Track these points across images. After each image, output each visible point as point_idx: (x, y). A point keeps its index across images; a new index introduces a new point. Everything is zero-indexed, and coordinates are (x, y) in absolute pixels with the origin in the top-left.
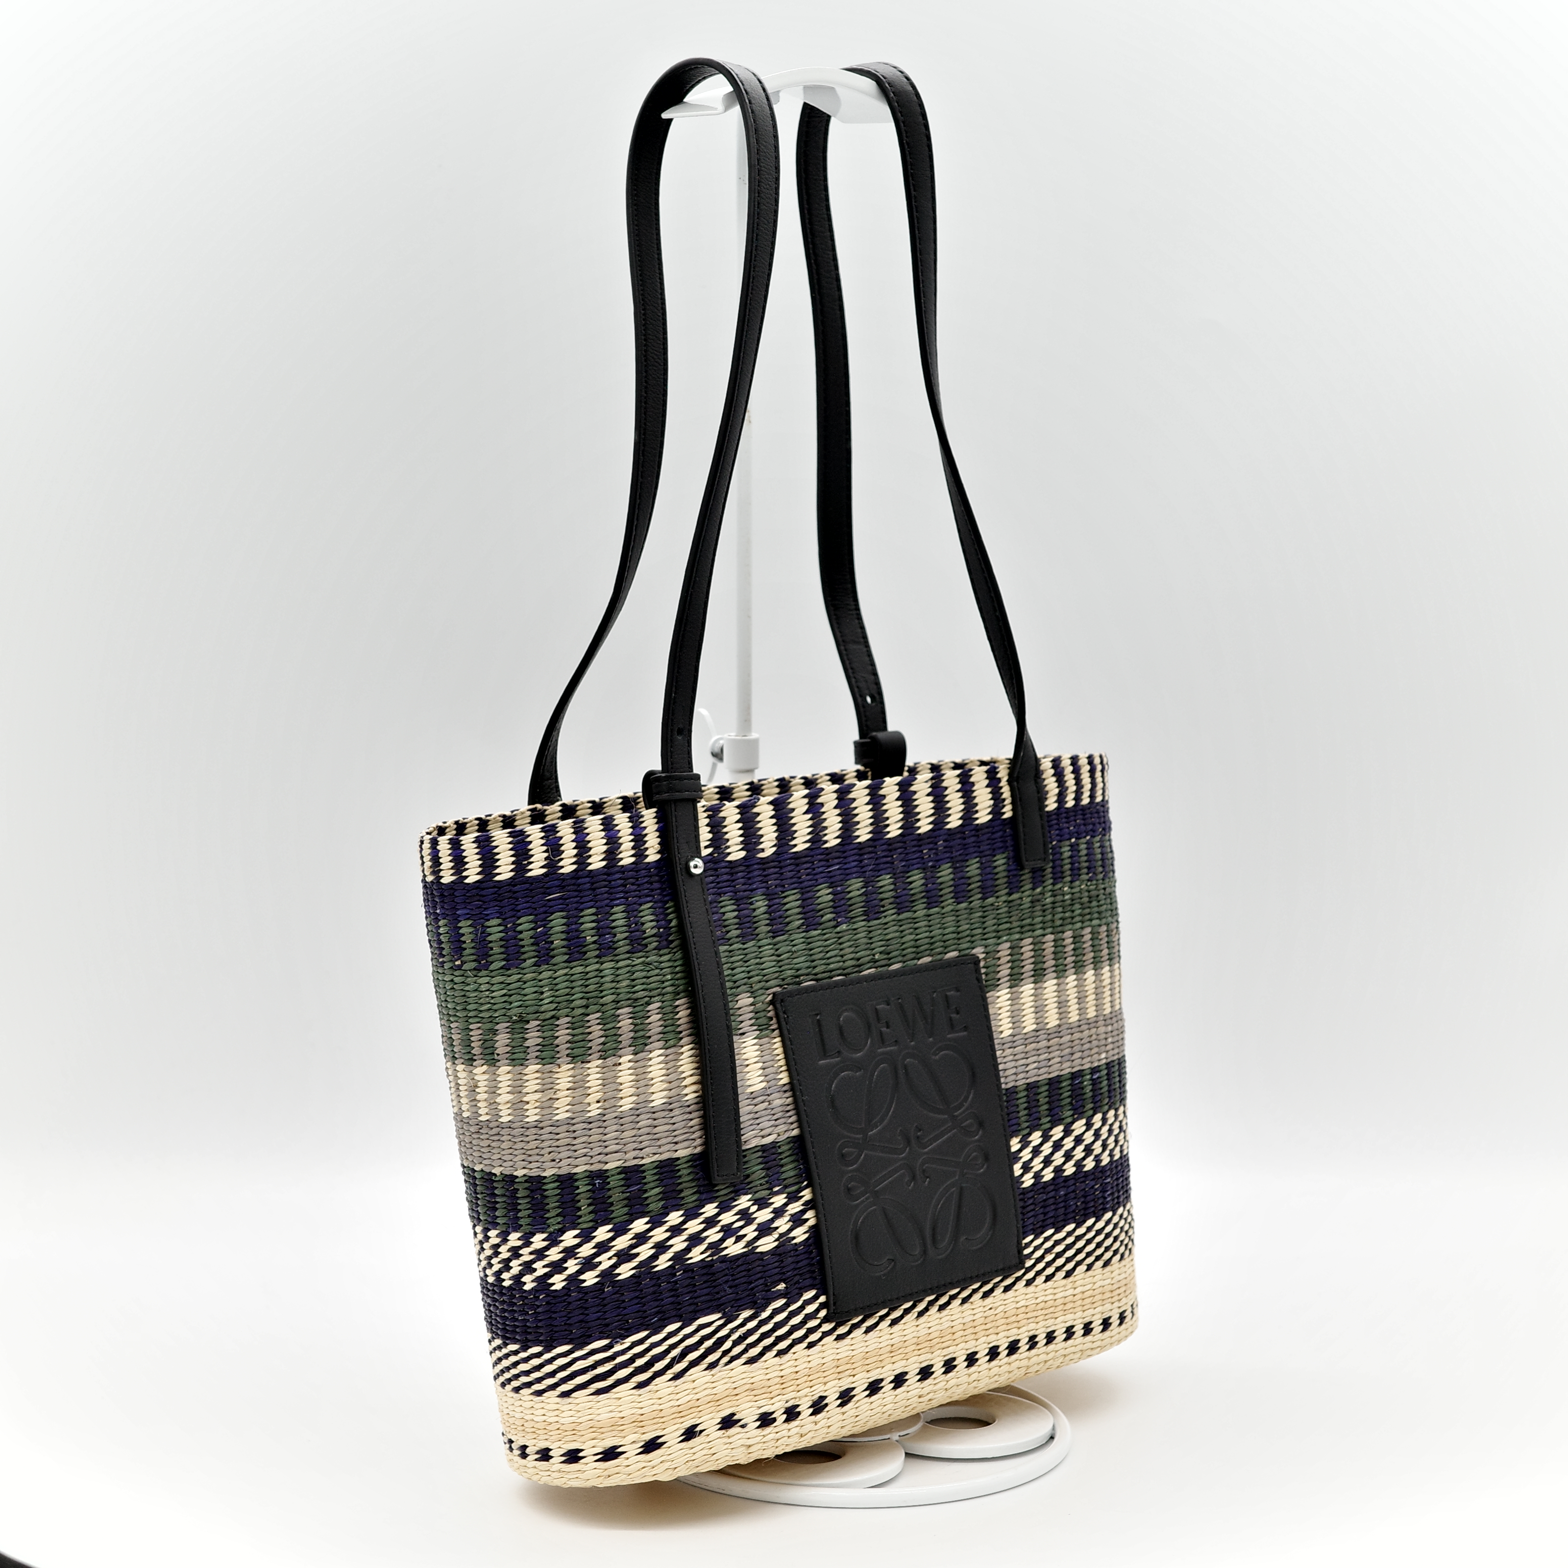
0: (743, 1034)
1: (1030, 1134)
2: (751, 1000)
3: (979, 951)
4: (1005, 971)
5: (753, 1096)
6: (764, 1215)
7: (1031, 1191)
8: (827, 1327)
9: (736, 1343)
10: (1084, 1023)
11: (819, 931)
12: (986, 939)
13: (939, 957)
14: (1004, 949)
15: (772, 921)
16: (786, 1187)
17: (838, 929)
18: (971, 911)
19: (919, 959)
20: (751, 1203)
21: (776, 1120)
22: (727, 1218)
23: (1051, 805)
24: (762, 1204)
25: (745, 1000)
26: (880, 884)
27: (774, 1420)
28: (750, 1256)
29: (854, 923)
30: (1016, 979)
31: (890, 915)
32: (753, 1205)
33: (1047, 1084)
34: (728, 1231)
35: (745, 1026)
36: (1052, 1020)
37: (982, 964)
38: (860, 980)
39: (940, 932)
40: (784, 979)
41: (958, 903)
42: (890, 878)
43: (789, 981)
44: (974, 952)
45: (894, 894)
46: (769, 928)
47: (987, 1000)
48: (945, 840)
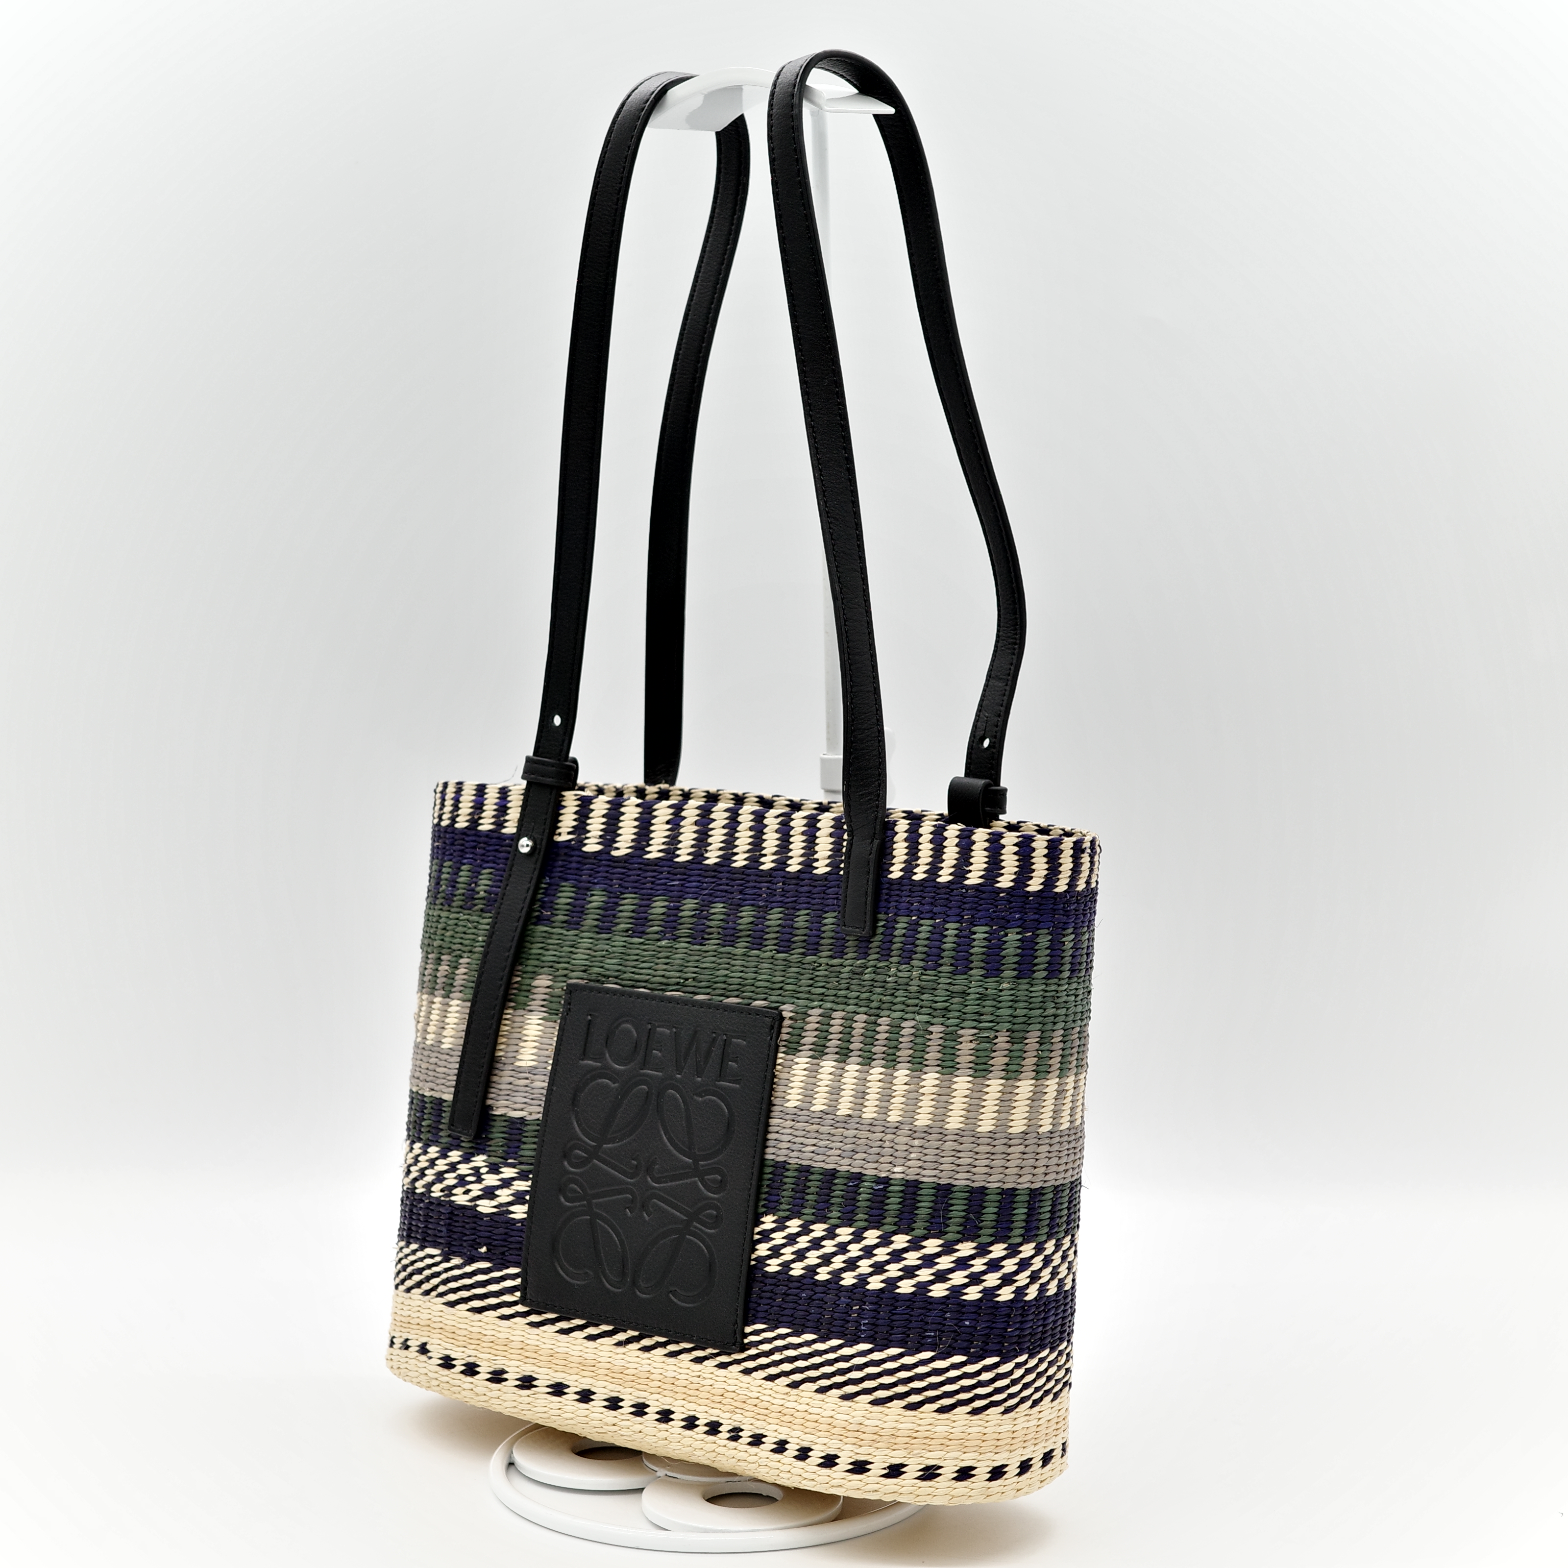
0: (531, 1011)
1: (789, 1218)
2: (549, 983)
3: (787, 1011)
4: (809, 1038)
5: (519, 1070)
6: (491, 1180)
7: (774, 1278)
8: (520, 1308)
9: (445, 1282)
10: (880, 1124)
11: (642, 940)
12: (798, 998)
13: (746, 1001)
14: (815, 1015)
15: (602, 919)
16: (521, 1163)
17: (659, 944)
18: (788, 964)
19: (728, 997)
20: (485, 1164)
21: (532, 1099)
22: (463, 1169)
23: (896, 872)
24: (494, 1169)
25: (542, 982)
26: (713, 911)
27: (454, 1366)
28: (470, 1212)
29: (679, 942)
30: (819, 1051)
31: (711, 945)
32: (486, 1166)
33: (821, 1174)
34: (462, 1181)
35: (535, 1004)
36: (844, 1109)
37: (787, 1022)
38: (663, 999)
39: (754, 975)
40: (590, 974)
41: (779, 952)
42: (723, 907)
43: (593, 977)
44: (782, 1007)
45: (722, 924)
46: (596, 923)
47: (779, 1061)
48: (784, 884)
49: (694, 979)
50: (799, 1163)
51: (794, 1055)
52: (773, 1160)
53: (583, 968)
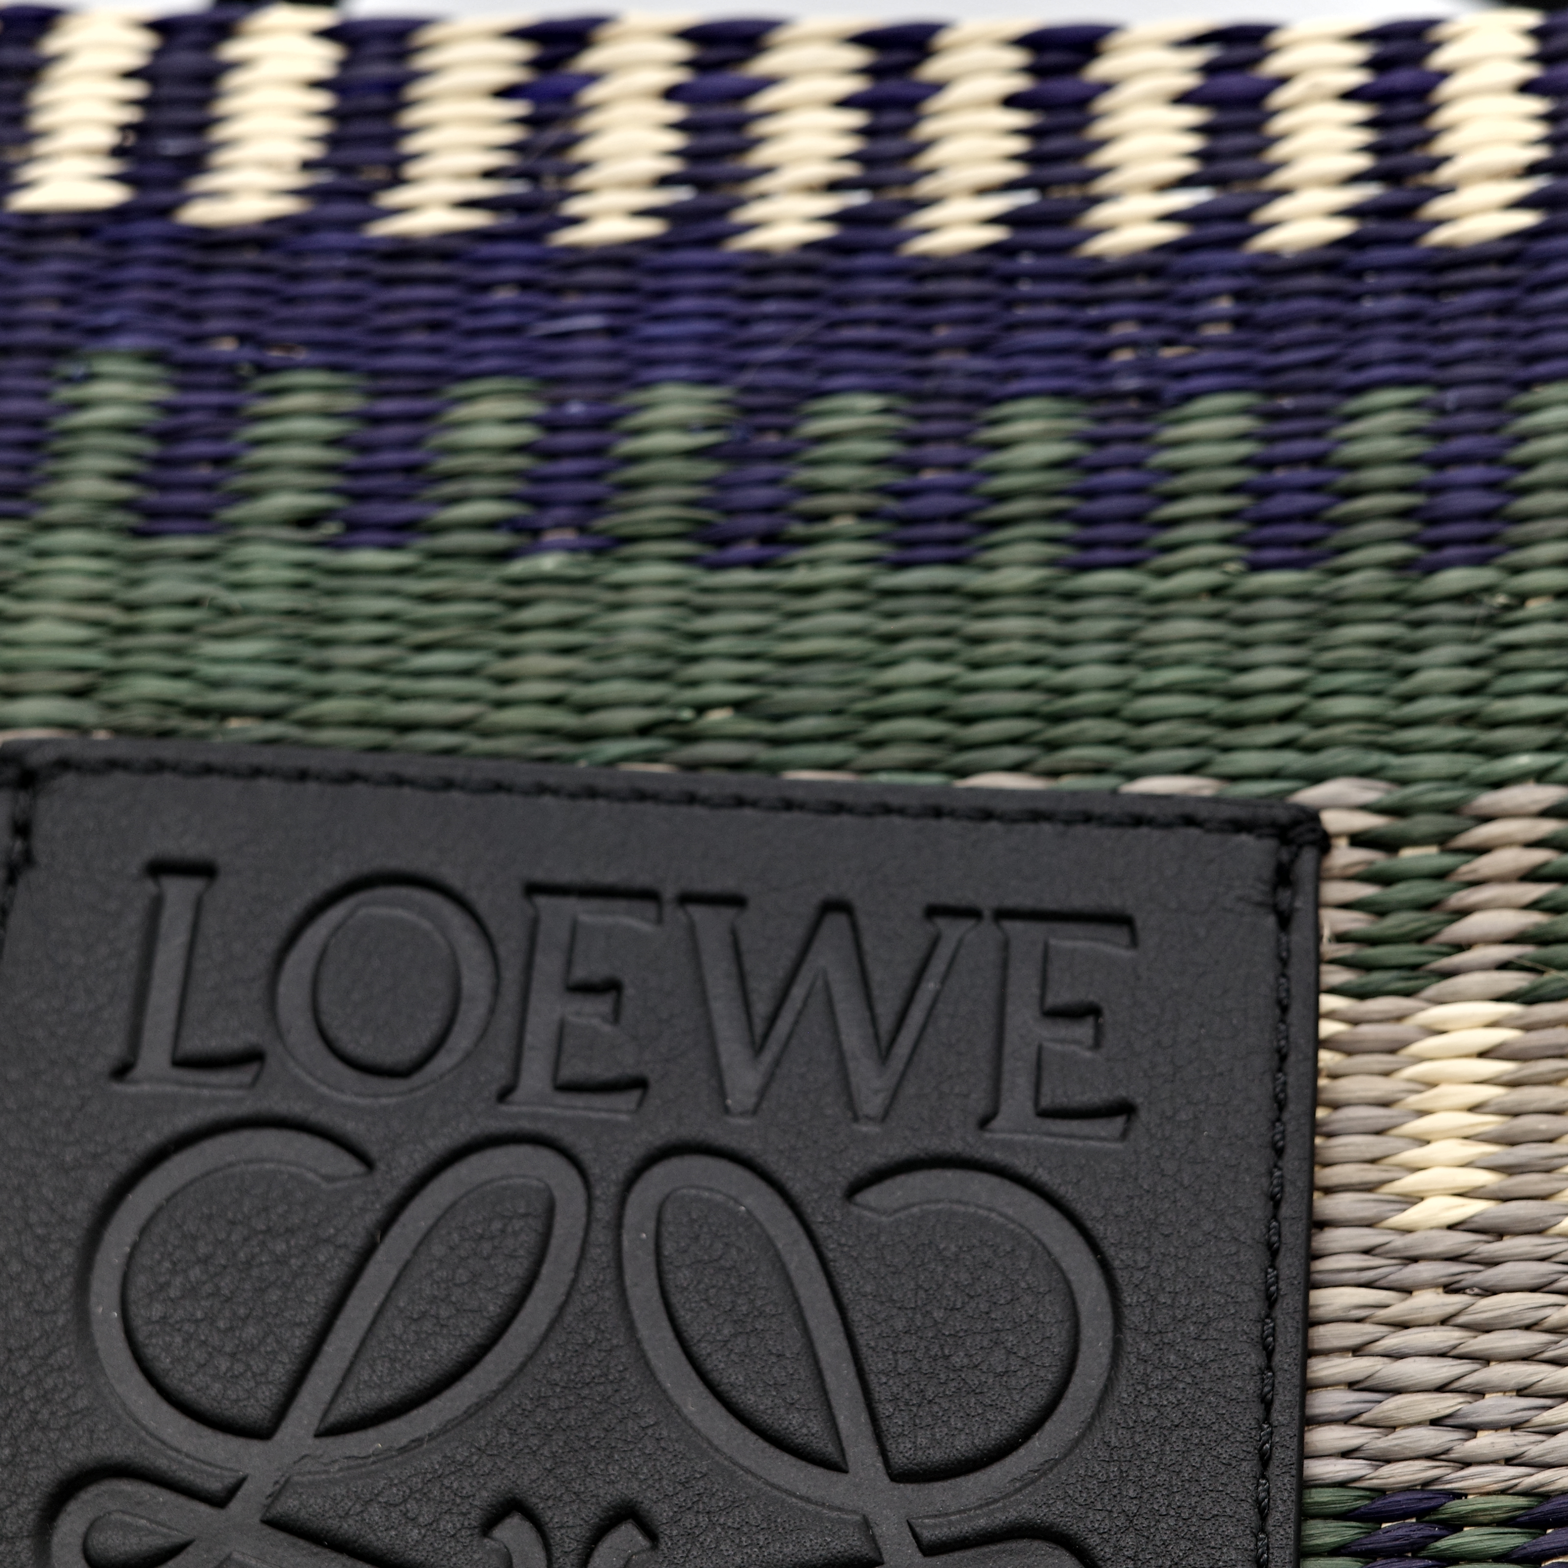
3: (1343, 808)
12: (1404, 751)
14: (1517, 815)
15: (154, 469)
17: (511, 569)
26: (826, 425)
29: (628, 561)
37: (1341, 860)
39: (1115, 674)
40: (113, 706)
41: (1256, 567)
42: (885, 411)
43: (140, 718)
44: (1310, 795)
45: (886, 477)
46: (124, 491)
47: (1327, 1028)
48: (1239, 295)
49: (739, 706)
50: (1527, 1482)
51: (1408, 994)
52: (1342, 1484)
53: (74, 680)
